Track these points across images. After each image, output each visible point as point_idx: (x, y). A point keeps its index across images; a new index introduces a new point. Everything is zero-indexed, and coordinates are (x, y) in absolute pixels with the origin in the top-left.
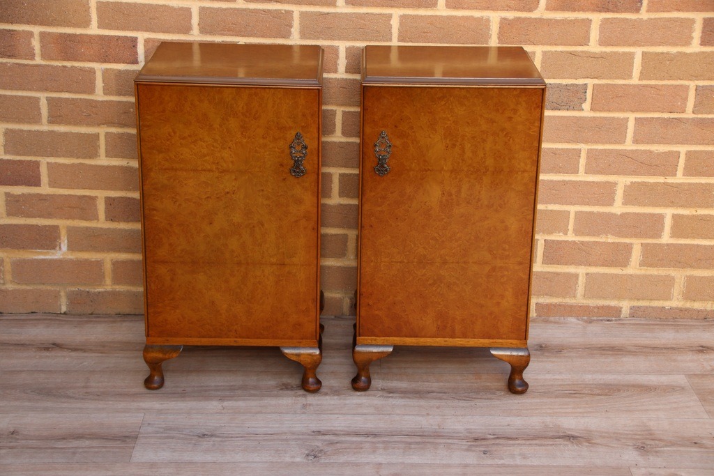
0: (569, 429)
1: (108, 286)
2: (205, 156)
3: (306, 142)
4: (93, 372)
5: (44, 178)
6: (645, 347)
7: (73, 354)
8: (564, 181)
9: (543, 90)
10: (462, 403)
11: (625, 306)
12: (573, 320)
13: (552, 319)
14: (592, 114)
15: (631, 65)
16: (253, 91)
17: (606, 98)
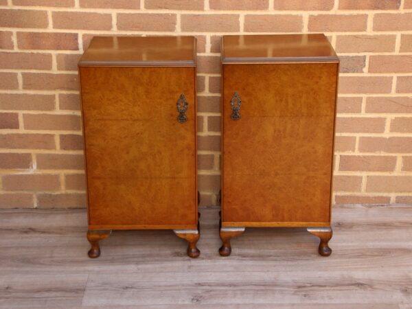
0: (359, 279)
1: (63, 190)
2: (123, 110)
3: (187, 100)
4: (56, 247)
5: (21, 124)
6: (406, 223)
7: (42, 235)
8: (351, 118)
9: (338, 64)
10: (290, 263)
11: (393, 196)
12: (359, 206)
13: (345, 205)
14: (370, 75)
15: (394, 43)
16: (153, 69)
17: (378, 64)
